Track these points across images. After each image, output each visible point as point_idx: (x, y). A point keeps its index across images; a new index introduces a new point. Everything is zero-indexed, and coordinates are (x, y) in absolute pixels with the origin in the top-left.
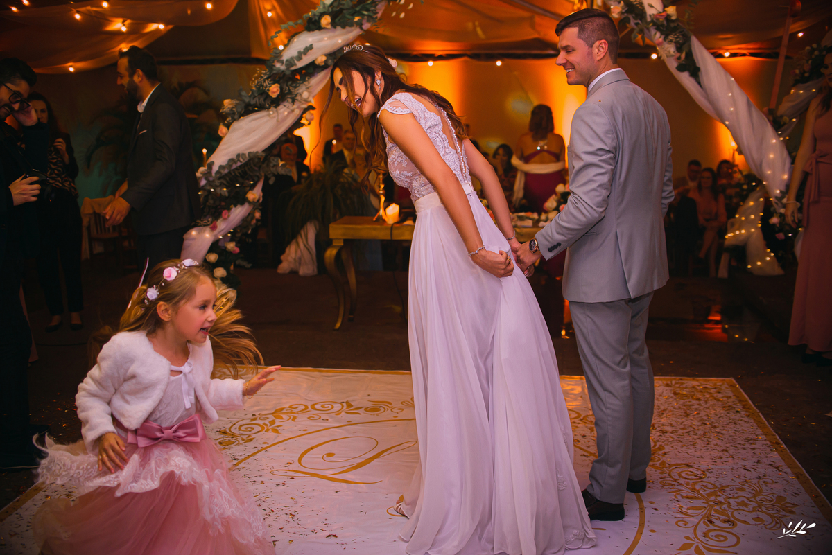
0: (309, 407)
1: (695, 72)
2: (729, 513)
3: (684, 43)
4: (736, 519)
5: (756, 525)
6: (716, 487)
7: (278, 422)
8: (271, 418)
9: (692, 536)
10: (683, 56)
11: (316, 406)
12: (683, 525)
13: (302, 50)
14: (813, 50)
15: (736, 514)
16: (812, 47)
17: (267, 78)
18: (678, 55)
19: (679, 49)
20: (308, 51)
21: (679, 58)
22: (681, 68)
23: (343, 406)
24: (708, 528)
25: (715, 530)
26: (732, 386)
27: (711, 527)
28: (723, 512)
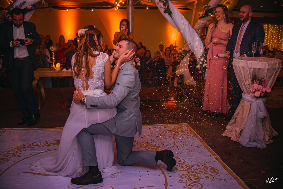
0: (31, 144)
1: (170, 13)
2: (197, 176)
3: (166, 3)
4: (200, 178)
5: (207, 179)
6: (190, 166)
7: (19, 152)
8: (16, 150)
9: (185, 186)
10: (166, 7)
11: (34, 144)
12: (181, 182)
13: (22, 3)
14: (206, 7)
15: (199, 175)
16: (205, 6)
17: (8, 14)
18: (164, 7)
19: (164, 5)
20: (24, 3)
21: (165, 8)
22: (165, 12)
23: (44, 143)
24: (191, 182)
25: (193, 183)
26: (187, 126)
27: (192, 182)
28: (194, 175)
